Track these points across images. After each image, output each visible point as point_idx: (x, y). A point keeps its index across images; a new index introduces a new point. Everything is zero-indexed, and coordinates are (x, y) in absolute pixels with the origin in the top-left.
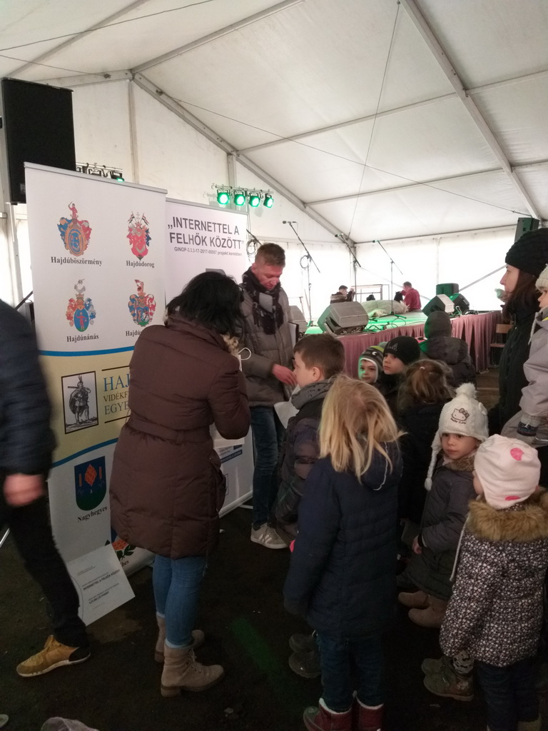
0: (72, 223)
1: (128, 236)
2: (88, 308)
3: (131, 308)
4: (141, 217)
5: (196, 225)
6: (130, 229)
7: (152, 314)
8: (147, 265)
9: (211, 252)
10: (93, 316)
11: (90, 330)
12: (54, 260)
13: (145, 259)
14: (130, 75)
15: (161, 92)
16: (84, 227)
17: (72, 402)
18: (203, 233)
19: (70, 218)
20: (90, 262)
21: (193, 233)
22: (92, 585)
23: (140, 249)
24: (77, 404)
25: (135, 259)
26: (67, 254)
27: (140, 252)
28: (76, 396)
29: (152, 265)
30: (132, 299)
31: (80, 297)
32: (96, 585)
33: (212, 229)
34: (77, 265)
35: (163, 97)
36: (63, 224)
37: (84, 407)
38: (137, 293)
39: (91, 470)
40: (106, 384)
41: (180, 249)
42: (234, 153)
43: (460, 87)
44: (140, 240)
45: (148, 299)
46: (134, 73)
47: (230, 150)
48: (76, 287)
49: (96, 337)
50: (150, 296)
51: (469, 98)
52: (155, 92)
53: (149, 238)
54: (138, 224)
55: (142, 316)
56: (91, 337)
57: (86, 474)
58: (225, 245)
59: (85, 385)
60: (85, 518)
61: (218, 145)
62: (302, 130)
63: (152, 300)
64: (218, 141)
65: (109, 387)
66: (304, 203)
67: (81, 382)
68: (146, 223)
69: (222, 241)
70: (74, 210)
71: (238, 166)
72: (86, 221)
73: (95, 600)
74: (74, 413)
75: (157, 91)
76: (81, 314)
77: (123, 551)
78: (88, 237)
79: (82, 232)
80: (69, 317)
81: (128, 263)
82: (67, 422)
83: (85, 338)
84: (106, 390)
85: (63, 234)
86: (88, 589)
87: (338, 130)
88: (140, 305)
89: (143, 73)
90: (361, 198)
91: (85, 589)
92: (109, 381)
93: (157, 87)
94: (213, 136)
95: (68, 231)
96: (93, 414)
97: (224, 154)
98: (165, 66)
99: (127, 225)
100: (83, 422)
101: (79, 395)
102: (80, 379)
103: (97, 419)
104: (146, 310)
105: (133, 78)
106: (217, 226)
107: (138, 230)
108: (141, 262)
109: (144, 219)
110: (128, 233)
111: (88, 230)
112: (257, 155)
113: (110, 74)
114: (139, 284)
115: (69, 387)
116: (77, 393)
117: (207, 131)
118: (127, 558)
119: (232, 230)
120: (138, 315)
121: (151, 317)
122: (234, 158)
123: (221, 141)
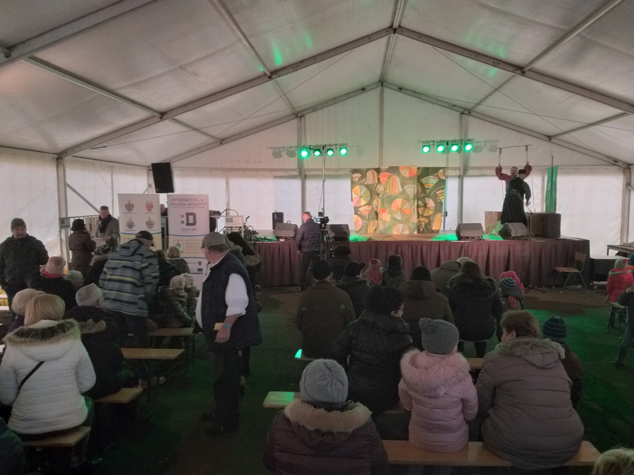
3: (147, 224)
10: (134, 225)
11: (133, 229)
12: (123, 213)
14: (380, 84)
15: (401, 89)
18: (185, 202)
20: (134, 213)
21: (181, 202)
26: (127, 212)
30: (147, 222)
33: (189, 200)
34: (129, 214)
35: (403, 91)
38: (148, 220)
41: (174, 207)
42: (466, 112)
44: (150, 207)
46: (382, 82)
48: (129, 219)
50: (153, 221)
52: (398, 89)
58: (196, 205)
64: (450, 107)
66: (550, 138)
70: (129, 202)
72: (133, 204)
76: (130, 225)
78: (133, 207)
79: (131, 206)
80: (127, 225)
81: (146, 213)
83: (131, 230)
94: (445, 105)
97: (458, 114)
104: (151, 225)
105: (383, 85)
106: (192, 200)
107: (149, 205)
109: (151, 202)
110: (146, 206)
111: (133, 206)
113: (365, 88)
114: (149, 218)
117: (439, 102)
120: (149, 226)
121: (153, 227)
122: (467, 115)
123: (453, 107)
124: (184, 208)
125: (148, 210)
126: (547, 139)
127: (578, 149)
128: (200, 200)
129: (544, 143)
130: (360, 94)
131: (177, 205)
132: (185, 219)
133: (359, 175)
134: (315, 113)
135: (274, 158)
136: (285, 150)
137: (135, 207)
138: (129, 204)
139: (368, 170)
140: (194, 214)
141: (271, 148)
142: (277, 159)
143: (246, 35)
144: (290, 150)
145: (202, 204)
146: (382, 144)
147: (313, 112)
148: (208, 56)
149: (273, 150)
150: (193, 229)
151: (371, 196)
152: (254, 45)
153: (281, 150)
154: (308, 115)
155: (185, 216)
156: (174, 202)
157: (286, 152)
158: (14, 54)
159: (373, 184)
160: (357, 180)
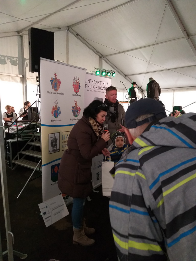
0: (55, 80)
1: (73, 85)
2: (58, 110)
3: (73, 111)
4: (77, 78)
5: (94, 82)
6: (74, 83)
7: (79, 113)
8: (78, 95)
9: (99, 92)
10: (60, 113)
11: (59, 118)
12: (48, 92)
13: (78, 93)
14: (68, 28)
15: (78, 35)
16: (59, 81)
17: (52, 143)
18: (96, 85)
19: (54, 78)
20: (60, 94)
21: (93, 85)
22: (55, 209)
23: (77, 90)
24: (53, 144)
25: (75, 93)
26: (53, 90)
27: (77, 91)
28: (53, 141)
29: (80, 96)
30: (73, 108)
31: (56, 106)
32: (56, 209)
33: (99, 83)
34: (56, 94)
35: (79, 36)
36: (52, 80)
37: (56, 145)
38: (75, 105)
39: (56, 167)
40: (63, 137)
41: (88, 90)
42: (102, 57)
43: (186, 35)
44: (77, 86)
45: (78, 108)
46: (69, 28)
47: (101, 56)
48: (55, 102)
49: (61, 120)
50: (79, 107)
51: (189, 39)
52: (76, 35)
53: (80, 86)
54: (77, 81)
55: (76, 113)
56: (59, 120)
57: (54, 169)
58: (104, 89)
59: (56, 137)
60: (53, 185)
61: (96, 54)
62: (127, 49)
63: (79, 108)
64: (97, 52)
65: (64, 138)
66: (126, 75)
67: (55, 136)
68: (79, 80)
69: (103, 88)
70: (56, 75)
71: (103, 61)
72: (59, 79)
73: (56, 214)
74: (52, 147)
75: (77, 34)
76: (56, 112)
77: (65, 197)
78: (60, 85)
79: (58, 83)
80: (52, 113)
81: (72, 95)
82: (50, 150)
83: (57, 121)
84: (63, 139)
85: (52, 84)
86: (54, 210)
87: (140, 50)
88: (75, 110)
89: (72, 28)
90: (146, 74)
91: (52, 210)
92: (64, 136)
93: (76, 33)
94: (95, 51)
95: (54, 82)
96: (58, 148)
97: (98, 57)
98: (80, 26)
99: (73, 81)
100: (55, 150)
101: (54, 141)
102: (55, 135)
103: (59, 149)
104: (77, 112)
105: (69, 30)
106: (101, 82)
107: (76, 83)
108: (77, 94)
109: (78, 79)
110: (73, 84)
111: (60, 82)
112: (110, 58)
113: (61, 28)
114: (76, 102)
115: (51, 138)
116: (53, 140)
117: (93, 49)
118: (66, 200)
119: (106, 84)
120: (75, 113)
121: (79, 114)
122: (102, 59)
124: (96, 91)
130: (58, 31)
131: (91, 87)
136: (9, 59)
144: (13, 59)
153: (6, 58)
156: (88, 83)
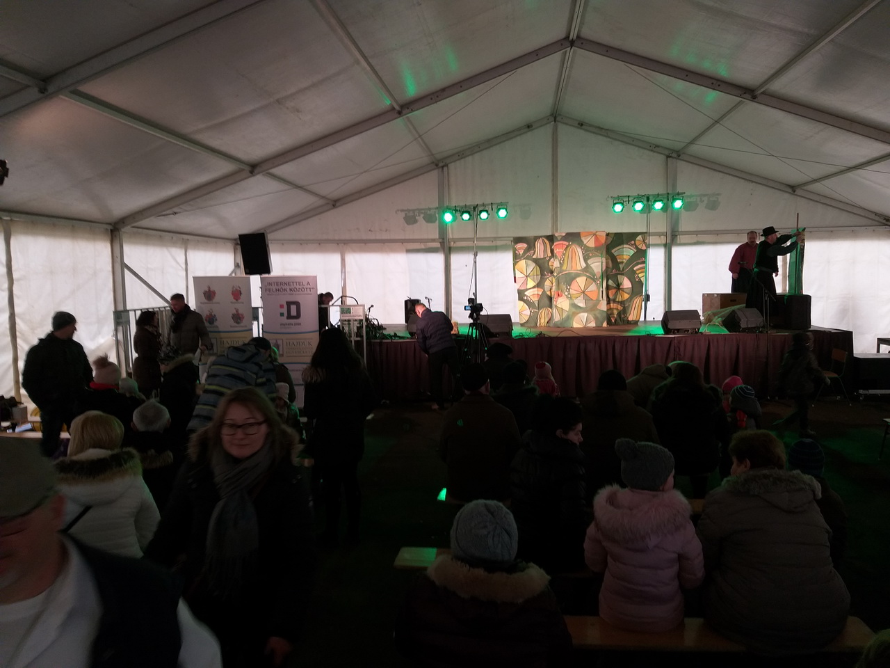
1: (232, 294)
2: (214, 317)
3: (233, 318)
4: (237, 287)
5: (281, 284)
6: (233, 291)
7: (242, 320)
9: (289, 294)
10: (216, 320)
13: (240, 301)
14: (553, 119)
15: (582, 124)
18: (285, 287)
20: (215, 303)
21: (279, 287)
25: (235, 301)
27: (237, 298)
29: (243, 303)
30: (233, 315)
33: (291, 285)
34: (210, 304)
35: (583, 127)
38: (235, 313)
41: (270, 294)
42: (674, 155)
44: (237, 294)
46: (555, 117)
48: (209, 311)
50: (241, 314)
52: (577, 125)
53: (241, 293)
54: (236, 289)
56: (215, 327)
58: (300, 291)
61: (653, 151)
69: (298, 289)
70: (209, 288)
76: (211, 320)
78: (214, 295)
79: (212, 294)
81: (232, 302)
85: (205, 295)
93: (578, 120)
95: (207, 294)
97: (661, 158)
104: (239, 319)
105: (556, 120)
106: (295, 283)
108: (237, 302)
109: (239, 287)
111: (214, 293)
113: (532, 124)
114: (236, 309)
117: (636, 142)
120: (236, 320)
123: (654, 148)
124: (284, 294)
125: (234, 298)
126: (790, 190)
127: (833, 203)
128: (305, 283)
129: (786, 195)
130: (526, 132)
131: (274, 290)
132: (285, 311)
133: (525, 246)
134: (462, 160)
135: (406, 225)
136: (422, 213)
137: (216, 295)
138: (209, 290)
139: (537, 238)
140: (297, 304)
141: (402, 211)
142: (411, 226)
143: (366, 55)
144: (429, 212)
145: (309, 290)
146: (557, 202)
147: (459, 160)
148: (314, 85)
149: (406, 214)
150: (296, 324)
151: (542, 274)
152: (377, 68)
153: (416, 213)
154: (453, 164)
155: (285, 306)
156: (271, 287)
157: (422, 215)
158: (51, 89)
159: (545, 258)
160: (522, 252)
